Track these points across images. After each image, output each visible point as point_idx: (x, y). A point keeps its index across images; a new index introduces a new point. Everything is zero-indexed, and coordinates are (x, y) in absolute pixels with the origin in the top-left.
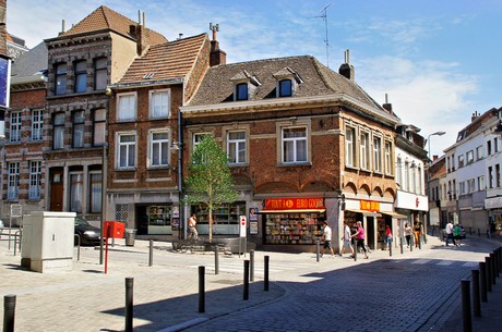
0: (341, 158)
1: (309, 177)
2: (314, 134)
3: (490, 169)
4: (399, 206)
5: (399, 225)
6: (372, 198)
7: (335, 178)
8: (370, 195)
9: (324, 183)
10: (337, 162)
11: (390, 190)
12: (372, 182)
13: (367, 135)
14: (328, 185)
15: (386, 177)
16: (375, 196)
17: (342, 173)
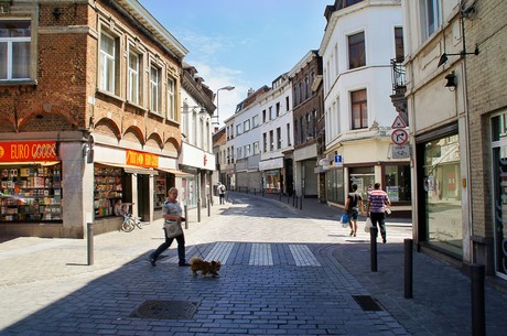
0: (90, 74)
1: (33, 104)
2: (44, 30)
3: (265, 135)
4: (184, 163)
5: (184, 185)
6: (146, 148)
7: (76, 108)
8: (143, 144)
9: (58, 116)
10: (82, 80)
11: (172, 141)
12: (147, 126)
13: (141, 56)
14: (64, 120)
15: (168, 122)
16: (151, 147)
17: (91, 100)
